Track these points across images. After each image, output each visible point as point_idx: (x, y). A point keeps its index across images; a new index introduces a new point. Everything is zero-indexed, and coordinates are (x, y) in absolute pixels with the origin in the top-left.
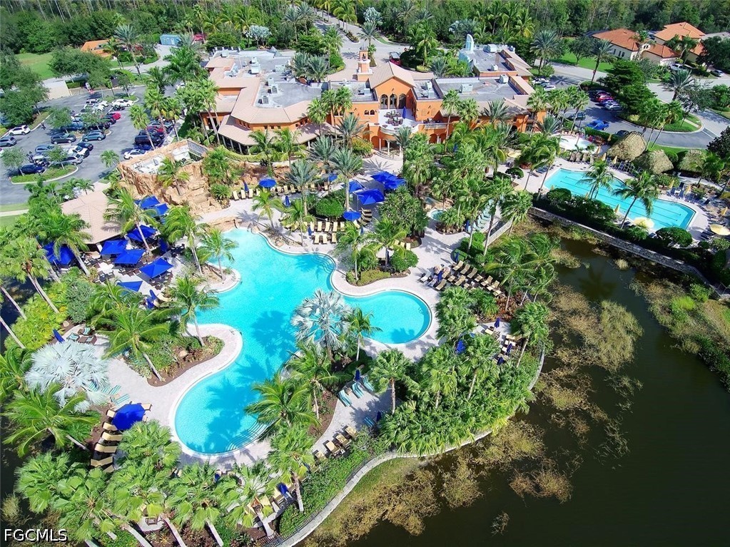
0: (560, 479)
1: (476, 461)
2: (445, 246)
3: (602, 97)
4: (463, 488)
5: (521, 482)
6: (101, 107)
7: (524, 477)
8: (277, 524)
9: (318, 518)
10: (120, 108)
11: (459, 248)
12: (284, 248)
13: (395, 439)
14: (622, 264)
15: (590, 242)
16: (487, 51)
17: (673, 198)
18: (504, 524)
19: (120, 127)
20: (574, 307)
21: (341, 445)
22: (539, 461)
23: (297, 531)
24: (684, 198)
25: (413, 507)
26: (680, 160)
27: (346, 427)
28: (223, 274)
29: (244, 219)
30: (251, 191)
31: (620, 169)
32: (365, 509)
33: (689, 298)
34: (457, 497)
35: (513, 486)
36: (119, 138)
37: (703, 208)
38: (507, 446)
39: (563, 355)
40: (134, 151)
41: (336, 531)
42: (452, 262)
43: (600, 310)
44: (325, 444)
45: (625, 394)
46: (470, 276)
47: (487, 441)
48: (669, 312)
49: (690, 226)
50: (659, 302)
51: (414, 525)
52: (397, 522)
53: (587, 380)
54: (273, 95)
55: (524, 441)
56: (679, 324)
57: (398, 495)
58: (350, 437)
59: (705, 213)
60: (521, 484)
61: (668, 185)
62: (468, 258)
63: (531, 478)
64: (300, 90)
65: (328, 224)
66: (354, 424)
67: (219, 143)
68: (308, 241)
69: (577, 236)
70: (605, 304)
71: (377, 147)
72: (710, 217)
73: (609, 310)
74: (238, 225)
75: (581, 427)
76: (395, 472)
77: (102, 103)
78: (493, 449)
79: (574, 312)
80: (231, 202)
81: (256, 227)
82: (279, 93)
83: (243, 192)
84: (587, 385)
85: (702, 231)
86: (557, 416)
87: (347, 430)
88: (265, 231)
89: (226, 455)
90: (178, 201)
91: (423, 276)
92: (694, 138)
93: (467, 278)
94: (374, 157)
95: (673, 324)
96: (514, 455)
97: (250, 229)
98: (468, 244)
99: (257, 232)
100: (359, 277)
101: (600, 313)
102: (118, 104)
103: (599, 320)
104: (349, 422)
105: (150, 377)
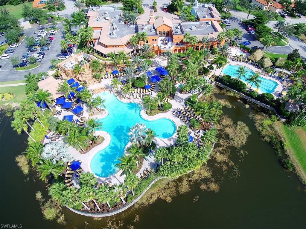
0: (216, 185)
1: (189, 179)
2: (182, 99)
3: (250, 29)
4: (185, 188)
5: (203, 186)
6: (45, 34)
7: (205, 184)
8: (126, 199)
9: (139, 197)
10: (53, 34)
11: (188, 101)
12: (123, 100)
13: (163, 173)
14: (247, 106)
15: (237, 97)
16: (203, 6)
17: (271, 78)
18: (197, 199)
19: (54, 44)
20: (228, 124)
21: (146, 174)
22: (210, 179)
23: (132, 201)
24: (275, 78)
25: (169, 194)
26: (276, 62)
27: (147, 168)
28: (102, 111)
29: (107, 87)
30: (109, 75)
31: (252, 65)
32: (153, 194)
33: (270, 120)
34: (183, 191)
35: (200, 187)
36: (54, 49)
37: (281, 83)
38: (200, 174)
39: (222, 142)
40: (62, 56)
41: (144, 201)
42: (185, 106)
43: (237, 125)
44: (140, 174)
45: (241, 156)
46: (191, 112)
47: (193, 173)
48: (261, 126)
49: (275, 91)
50: (259, 121)
51: (169, 199)
52: (164, 198)
53: (229, 151)
54: (115, 30)
55: (206, 172)
56: (264, 130)
57: (164, 190)
58: (149, 172)
59: (282, 85)
60: (203, 187)
61: (269, 72)
62: (191, 104)
63: (207, 185)
64: (126, 28)
65: (139, 90)
66: (150, 167)
67: (95, 52)
68: (132, 97)
69: (232, 95)
70: (239, 123)
71: (157, 54)
72: (284, 86)
73: (240, 125)
74: (105, 90)
75: (225, 168)
76: (163, 183)
77: (45, 32)
78: (195, 175)
79: (227, 126)
80: (102, 80)
81: (112, 91)
82: (118, 30)
83: (106, 75)
84: (229, 153)
85: (279, 93)
86: (217, 164)
87: (147, 169)
88: (115, 93)
89: (108, 177)
90: (82, 80)
91: (174, 112)
92: (284, 49)
93: (190, 113)
94: (156, 58)
95: (262, 131)
96: (202, 177)
97: (110, 92)
98: (191, 99)
99: (113, 93)
100: (151, 112)
101: (237, 126)
102: (52, 32)
103: (236, 128)
104: (148, 166)
105: (80, 151)
